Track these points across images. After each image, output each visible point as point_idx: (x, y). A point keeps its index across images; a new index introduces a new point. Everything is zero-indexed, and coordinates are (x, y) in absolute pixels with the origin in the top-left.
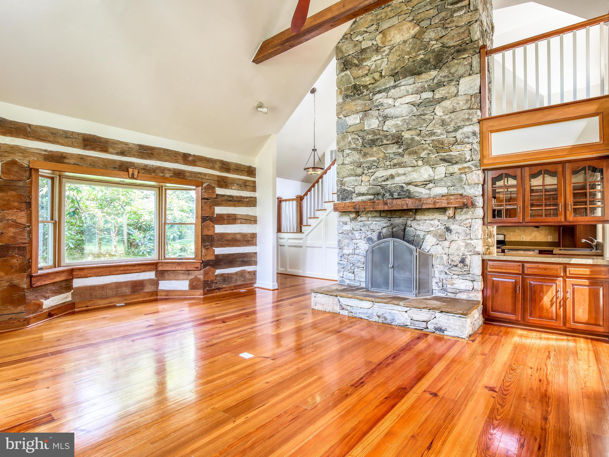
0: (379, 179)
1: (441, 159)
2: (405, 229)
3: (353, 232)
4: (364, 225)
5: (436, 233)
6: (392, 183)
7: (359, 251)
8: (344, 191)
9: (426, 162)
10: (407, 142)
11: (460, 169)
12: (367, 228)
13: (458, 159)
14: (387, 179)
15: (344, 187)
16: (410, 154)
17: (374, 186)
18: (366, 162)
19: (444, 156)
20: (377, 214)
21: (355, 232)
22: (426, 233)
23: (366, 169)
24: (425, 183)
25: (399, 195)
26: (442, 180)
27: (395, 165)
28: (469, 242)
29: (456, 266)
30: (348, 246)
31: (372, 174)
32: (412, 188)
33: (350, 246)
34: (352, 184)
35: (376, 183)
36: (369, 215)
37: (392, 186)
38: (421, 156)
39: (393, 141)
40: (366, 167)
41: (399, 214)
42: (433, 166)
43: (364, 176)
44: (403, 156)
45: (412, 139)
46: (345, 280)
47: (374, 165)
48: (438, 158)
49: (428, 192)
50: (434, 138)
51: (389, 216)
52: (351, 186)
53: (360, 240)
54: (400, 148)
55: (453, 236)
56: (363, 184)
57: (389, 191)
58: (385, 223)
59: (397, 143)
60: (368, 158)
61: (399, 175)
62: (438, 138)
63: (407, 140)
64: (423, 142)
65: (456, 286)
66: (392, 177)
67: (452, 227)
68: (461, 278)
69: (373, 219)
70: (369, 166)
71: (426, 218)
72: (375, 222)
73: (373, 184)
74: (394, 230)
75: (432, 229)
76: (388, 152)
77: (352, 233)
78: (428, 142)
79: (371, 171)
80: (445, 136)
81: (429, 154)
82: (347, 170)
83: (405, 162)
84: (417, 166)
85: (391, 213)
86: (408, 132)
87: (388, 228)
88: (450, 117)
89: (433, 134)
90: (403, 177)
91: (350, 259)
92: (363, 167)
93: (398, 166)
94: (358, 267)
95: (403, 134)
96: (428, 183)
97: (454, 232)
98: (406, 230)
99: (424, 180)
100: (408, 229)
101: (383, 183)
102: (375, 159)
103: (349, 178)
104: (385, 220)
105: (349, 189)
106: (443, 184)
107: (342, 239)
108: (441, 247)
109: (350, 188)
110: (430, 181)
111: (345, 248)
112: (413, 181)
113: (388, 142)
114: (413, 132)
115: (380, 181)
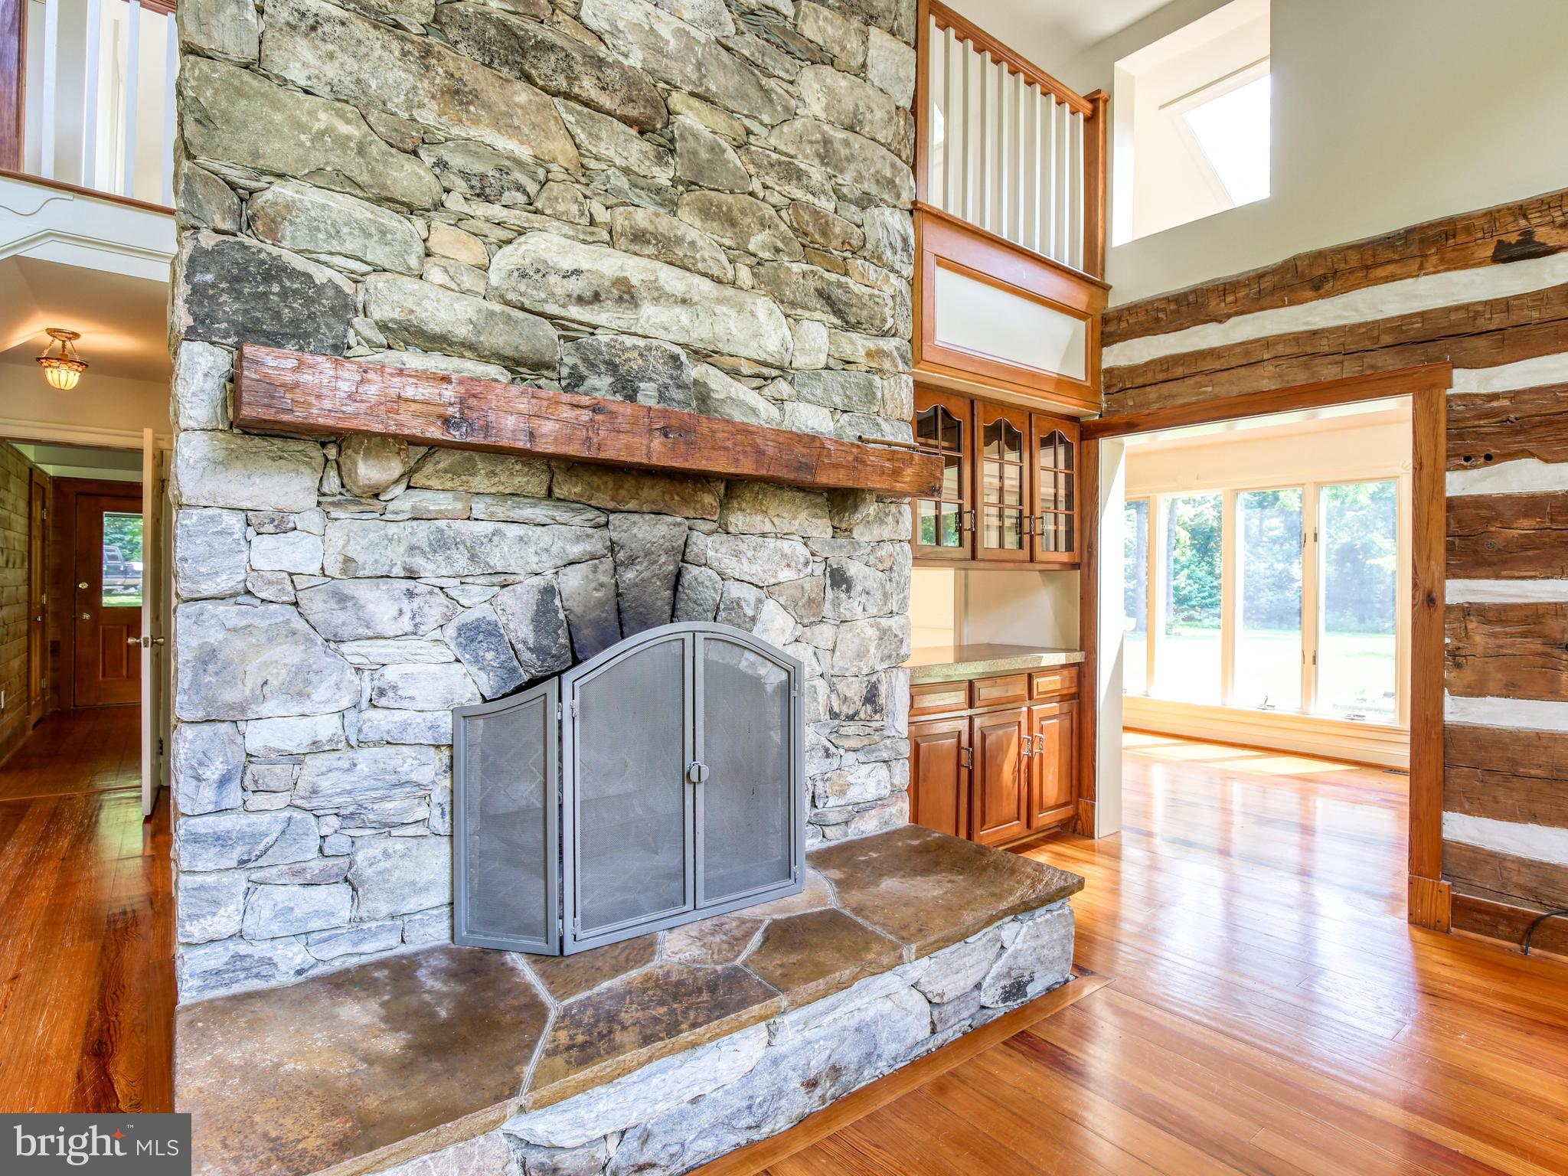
0: (553, 279)
1: (820, 293)
2: (679, 575)
3: (350, 587)
4: (441, 544)
5: (797, 593)
6: (623, 325)
7: (399, 716)
8: (268, 278)
9: (769, 281)
10: (695, 154)
11: (869, 354)
12: (461, 563)
13: (865, 313)
14: (596, 297)
15: (275, 251)
16: (706, 212)
17: (521, 315)
18: (466, 145)
19: (829, 283)
20: (535, 483)
21: (362, 591)
22: (762, 594)
23: (461, 185)
24: (766, 371)
25: (662, 397)
26: (815, 374)
27: (639, 237)
28: (885, 622)
29: (851, 718)
30: (301, 695)
31: (504, 234)
32: (718, 383)
33: (320, 693)
34: (350, 247)
35: (533, 296)
36: (480, 483)
37: (629, 341)
38: (751, 247)
39: (632, 111)
40: (464, 175)
41: (655, 493)
42: (791, 308)
43: (438, 220)
44: (673, 206)
45: (715, 150)
46: (260, 950)
47: (520, 188)
48: (812, 284)
49: (774, 412)
50: (798, 194)
51: (603, 499)
52: (338, 261)
53: (412, 644)
54: (660, 160)
55: (852, 606)
56: (436, 275)
57: (612, 366)
58: (578, 539)
59: (644, 129)
60: (476, 122)
61: (660, 296)
62: (810, 198)
63: (692, 143)
64: (756, 185)
65: (853, 794)
66: (626, 294)
67: (854, 569)
68: (862, 758)
69: (502, 510)
70: (483, 177)
71: (768, 527)
72: (513, 531)
73: (512, 296)
74: (629, 575)
75: (785, 575)
76: (606, 149)
77: (342, 599)
78: (776, 199)
79: (496, 211)
80: (831, 207)
81: (778, 250)
82: (302, 128)
83: (693, 244)
84: (733, 283)
85: (618, 487)
86: (696, 103)
87: (595, 570)
88: (846, 143)
89: (791, 173)
90: (683, 315)
91: (325, 784)
92: (441, 164)
93: (650, 250)
94: (386, 827)
95: (676, 100)
96: (775, 373)
97: (859, 588)
98: (687, 578)
99: (763, 357)
100: (692, 572)
101: (575, 312)
102: (524, 153)
103: (312, 197)
104: (578, 520)
105: (321, 275)
106: (819, 392)
107: (239, 644)
108: (810, 650)
109: (330, 273)
110: (784, 370)
111: (265, 709)
112: (720, 346)
113: (605, 100)
114: (720, 121)
115: (559, 291)
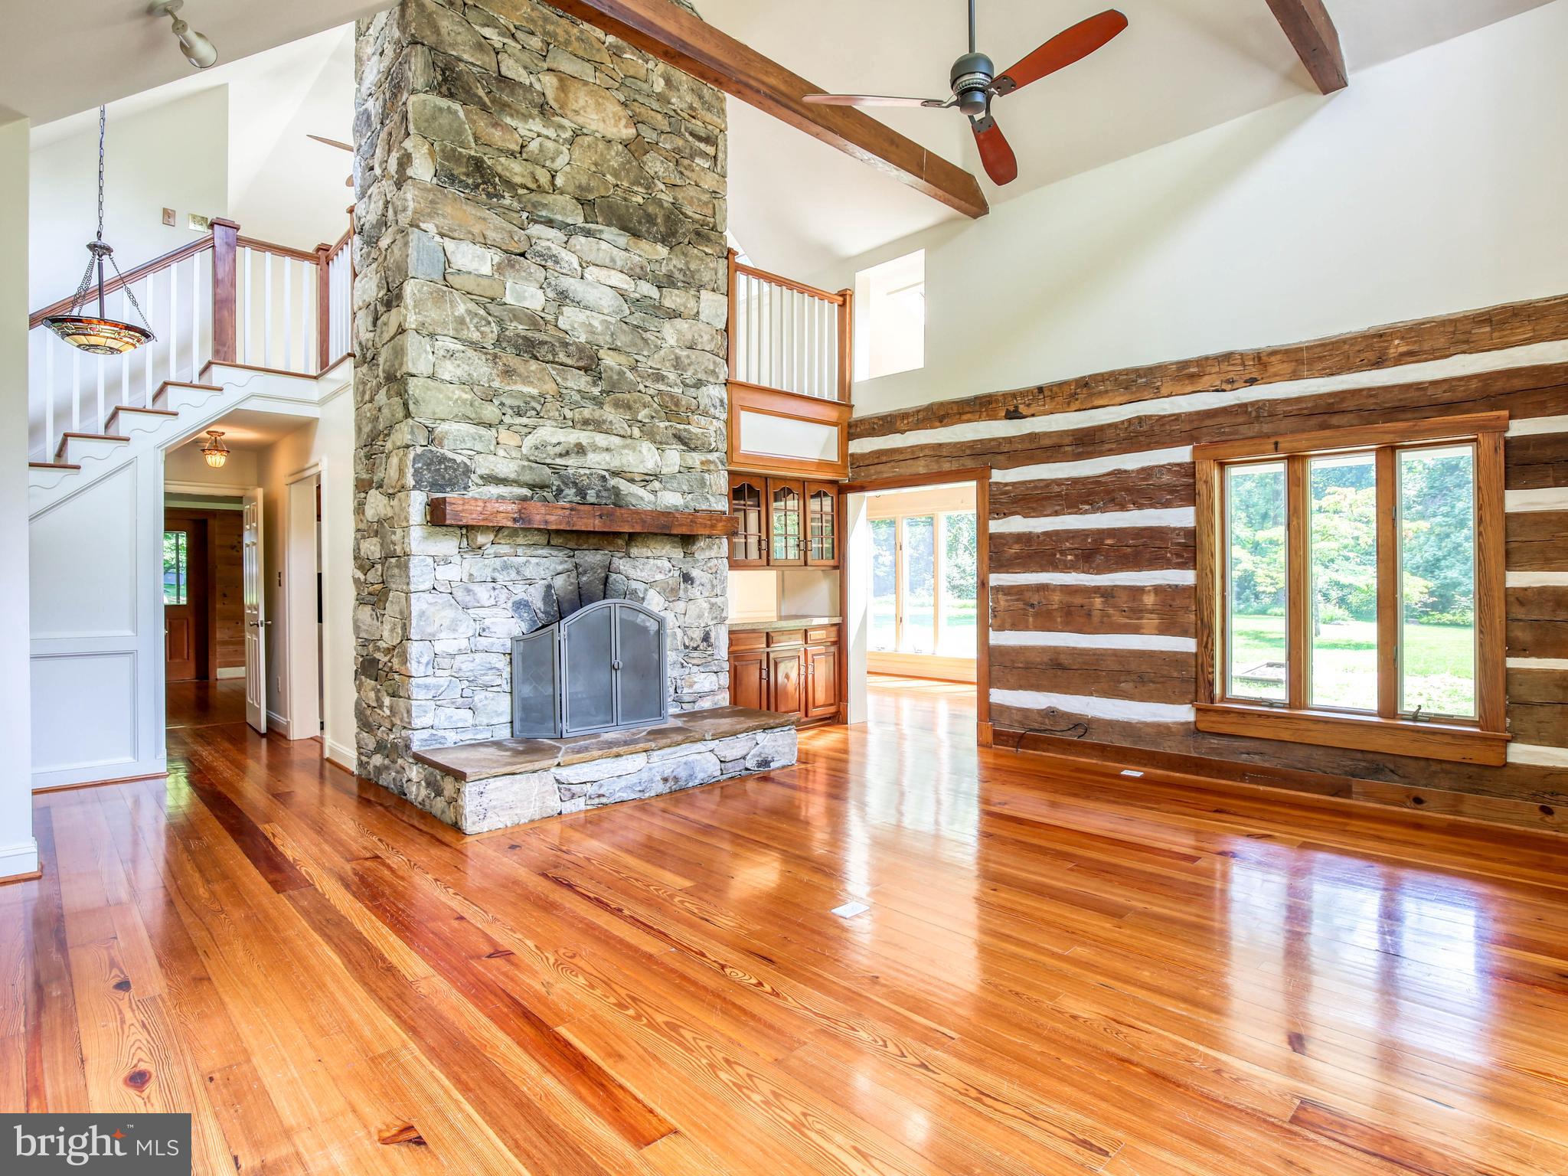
0: (549, 448)
1: (675, 436)
2: (607, 578)
3: (472, 586)
4: (505, 567)
5: (665, 586)
6: (580, 464)
7: (490, 640)
8: (440, 463)
9: (650, 435)
10: (611, 377)
11: (702, 463)
12: (513, 575)
13: (699, 442)
14: (567, 453)
15: (442, 451)
16: (617, 405)
17: (534, 465)
18: (511, 394)
19: (680, 430)
20: (543, 539)
21: (476, 588)
22: (648, 586)
23: (510, 412)
24: (647, 478)
25: (598, 496)
26: (673, 477)
27: (586, 422)
28: (713, 600)
29: (695, 649)
30: (455, 630)
31: (527, 430)
32: (623, 486)
33: (461, 630)
34: (468, 446)
35: (540, 456)
36: (520, 540)
37: (582, 471)
38: (639, 418)
39: (581, 364)
40: (511, 407)
41: (595, 541)
42: (660, 446)
43: (501, 429)
44: (600, 405)
45: (621, 373)
46: (441, 733)
47: (534, 409)
48: (670, 432)
49: (652, 497)
50: (662, 387)
51: (572, 545)
52: (465, 452)
53: (495, 610)
54: (595, 384)
55: (695, 591)
56: (501, 452)
57: (575, 484)
58: (561, 563)
59: (586, 370)
60: (515, 383)
61: (596, 448)
62: (669, 389)
63: (610, 373)
64: (641, 387)
65: (697, 688)
66: (581, 450)
67: (695, 573)
68: (702, 670)
69: (529, 552)
70: (519, 407)
71: (650, 554)
72: (534, 560)
73: (532, 458)
74: (584, 579)
75: (659, 577)
76: (569, 384)
77: (468, 591)
78: (651, 392)
79: (524, 420)
80: (680, 391)
81: (653, 417)
82: (450, 399)
83: (611, 422)
84: (631, 437)
85: (578, 539)
86: (611, 353)
87: (569, 576)
88: (688, 357)
89: (659, 378)
90: (607, 456)
91: (464, 667)
92: (502, 404)
93: (591, 427)
94: (486, 687)
95: (602, 353)
96: (652, 478)
97: (698, 583)
98: (611, 579)
99: (645, 471)
100: (613, 576)
101: (559, 461)
102: (535, 392)
103: (455, 426)
104: (561, 554)
105: (459, 459)
106: (675, 485)
107: (432, 609)
108: (673, 614)
109: (461, 457)
110: (657, 476)
111: (442, 636)
112: (625, 469)
113: (569, 361)
114: (623, 359)
115: (552, 453)
